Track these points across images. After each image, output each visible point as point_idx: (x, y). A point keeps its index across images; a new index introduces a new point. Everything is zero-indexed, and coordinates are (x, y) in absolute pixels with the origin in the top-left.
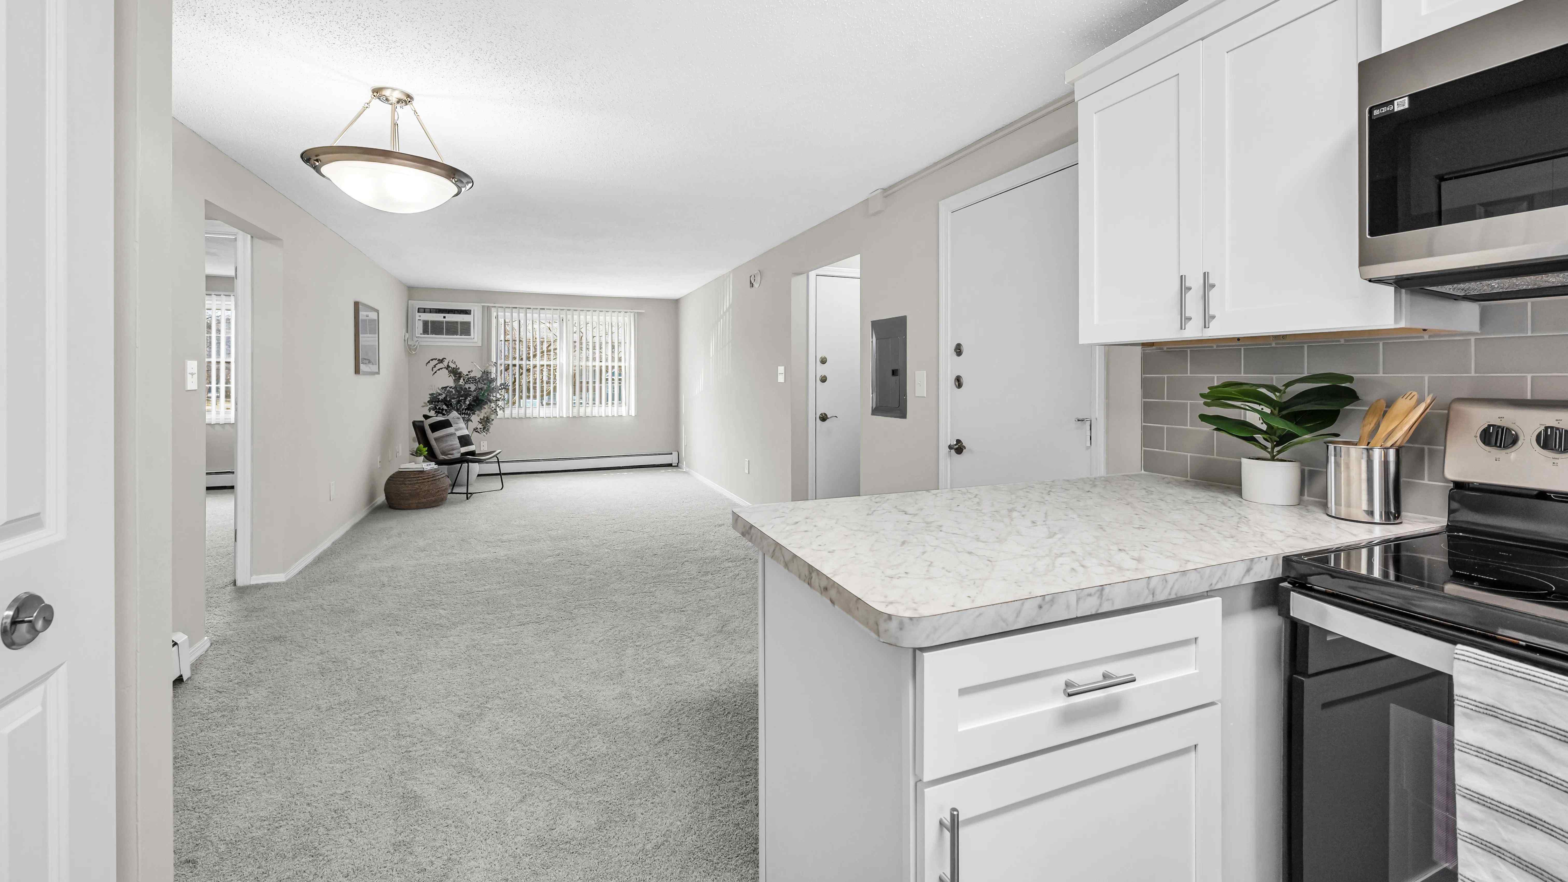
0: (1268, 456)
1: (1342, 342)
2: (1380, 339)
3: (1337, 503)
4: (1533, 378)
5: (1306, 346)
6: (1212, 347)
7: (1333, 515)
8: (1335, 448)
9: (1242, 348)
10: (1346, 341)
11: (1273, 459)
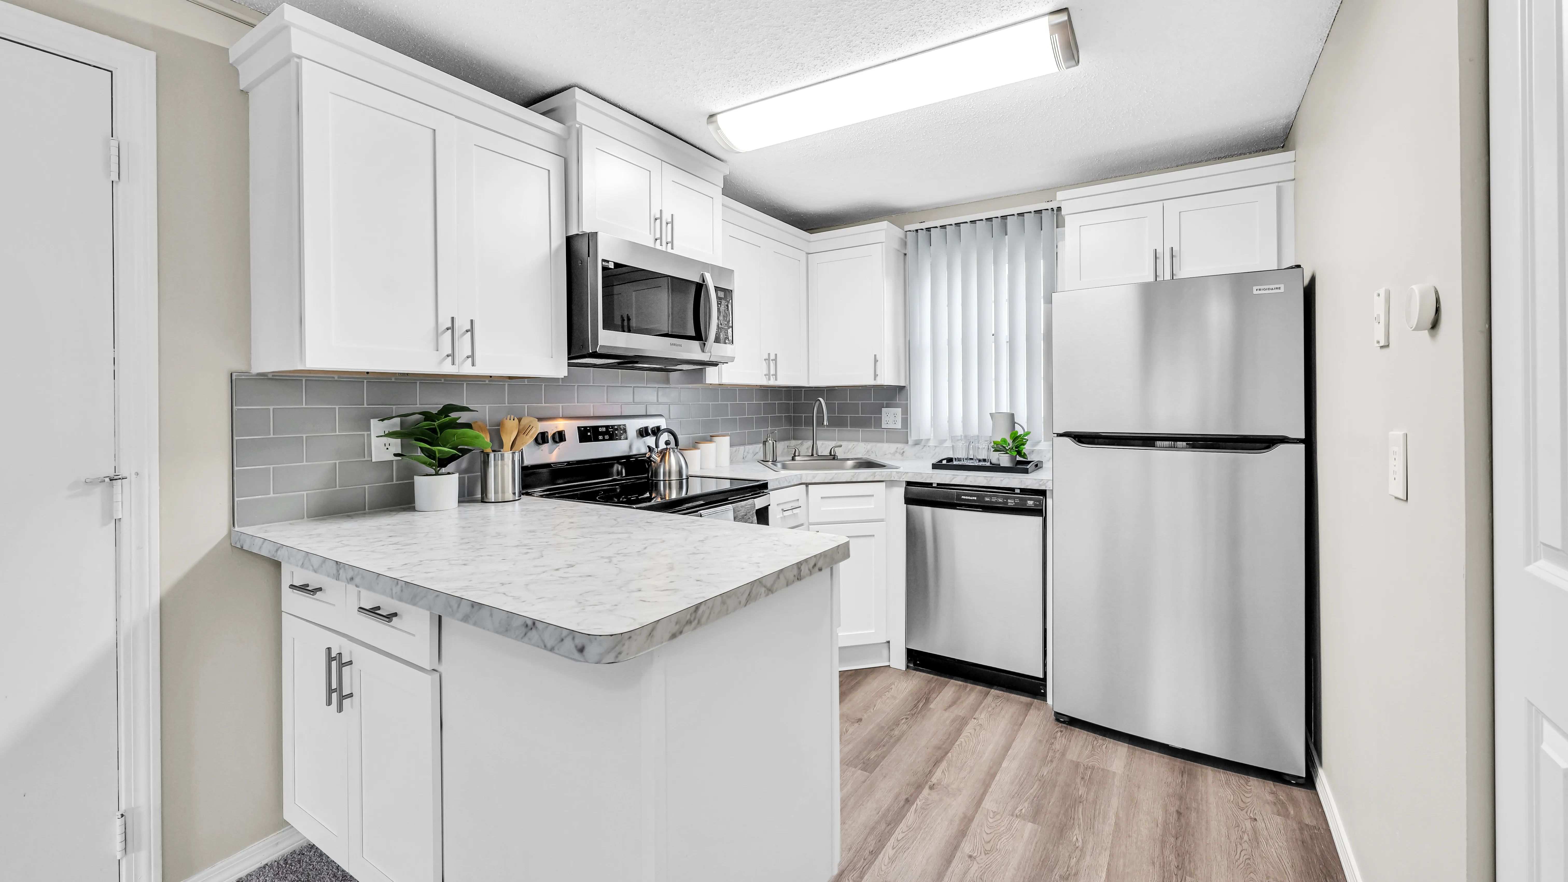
0: (433, 472)
1: (443, 381)
2: (465, 381)
3: (496, 492)
4: (527, 406)
5: (418, 382)
6: (334, 378)
7: (493, 501)
8: (495, 454)
9: (365, 381)
10: (445, 380)
11: (437, 474)
